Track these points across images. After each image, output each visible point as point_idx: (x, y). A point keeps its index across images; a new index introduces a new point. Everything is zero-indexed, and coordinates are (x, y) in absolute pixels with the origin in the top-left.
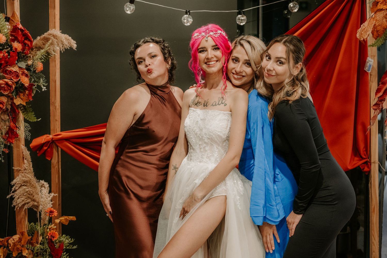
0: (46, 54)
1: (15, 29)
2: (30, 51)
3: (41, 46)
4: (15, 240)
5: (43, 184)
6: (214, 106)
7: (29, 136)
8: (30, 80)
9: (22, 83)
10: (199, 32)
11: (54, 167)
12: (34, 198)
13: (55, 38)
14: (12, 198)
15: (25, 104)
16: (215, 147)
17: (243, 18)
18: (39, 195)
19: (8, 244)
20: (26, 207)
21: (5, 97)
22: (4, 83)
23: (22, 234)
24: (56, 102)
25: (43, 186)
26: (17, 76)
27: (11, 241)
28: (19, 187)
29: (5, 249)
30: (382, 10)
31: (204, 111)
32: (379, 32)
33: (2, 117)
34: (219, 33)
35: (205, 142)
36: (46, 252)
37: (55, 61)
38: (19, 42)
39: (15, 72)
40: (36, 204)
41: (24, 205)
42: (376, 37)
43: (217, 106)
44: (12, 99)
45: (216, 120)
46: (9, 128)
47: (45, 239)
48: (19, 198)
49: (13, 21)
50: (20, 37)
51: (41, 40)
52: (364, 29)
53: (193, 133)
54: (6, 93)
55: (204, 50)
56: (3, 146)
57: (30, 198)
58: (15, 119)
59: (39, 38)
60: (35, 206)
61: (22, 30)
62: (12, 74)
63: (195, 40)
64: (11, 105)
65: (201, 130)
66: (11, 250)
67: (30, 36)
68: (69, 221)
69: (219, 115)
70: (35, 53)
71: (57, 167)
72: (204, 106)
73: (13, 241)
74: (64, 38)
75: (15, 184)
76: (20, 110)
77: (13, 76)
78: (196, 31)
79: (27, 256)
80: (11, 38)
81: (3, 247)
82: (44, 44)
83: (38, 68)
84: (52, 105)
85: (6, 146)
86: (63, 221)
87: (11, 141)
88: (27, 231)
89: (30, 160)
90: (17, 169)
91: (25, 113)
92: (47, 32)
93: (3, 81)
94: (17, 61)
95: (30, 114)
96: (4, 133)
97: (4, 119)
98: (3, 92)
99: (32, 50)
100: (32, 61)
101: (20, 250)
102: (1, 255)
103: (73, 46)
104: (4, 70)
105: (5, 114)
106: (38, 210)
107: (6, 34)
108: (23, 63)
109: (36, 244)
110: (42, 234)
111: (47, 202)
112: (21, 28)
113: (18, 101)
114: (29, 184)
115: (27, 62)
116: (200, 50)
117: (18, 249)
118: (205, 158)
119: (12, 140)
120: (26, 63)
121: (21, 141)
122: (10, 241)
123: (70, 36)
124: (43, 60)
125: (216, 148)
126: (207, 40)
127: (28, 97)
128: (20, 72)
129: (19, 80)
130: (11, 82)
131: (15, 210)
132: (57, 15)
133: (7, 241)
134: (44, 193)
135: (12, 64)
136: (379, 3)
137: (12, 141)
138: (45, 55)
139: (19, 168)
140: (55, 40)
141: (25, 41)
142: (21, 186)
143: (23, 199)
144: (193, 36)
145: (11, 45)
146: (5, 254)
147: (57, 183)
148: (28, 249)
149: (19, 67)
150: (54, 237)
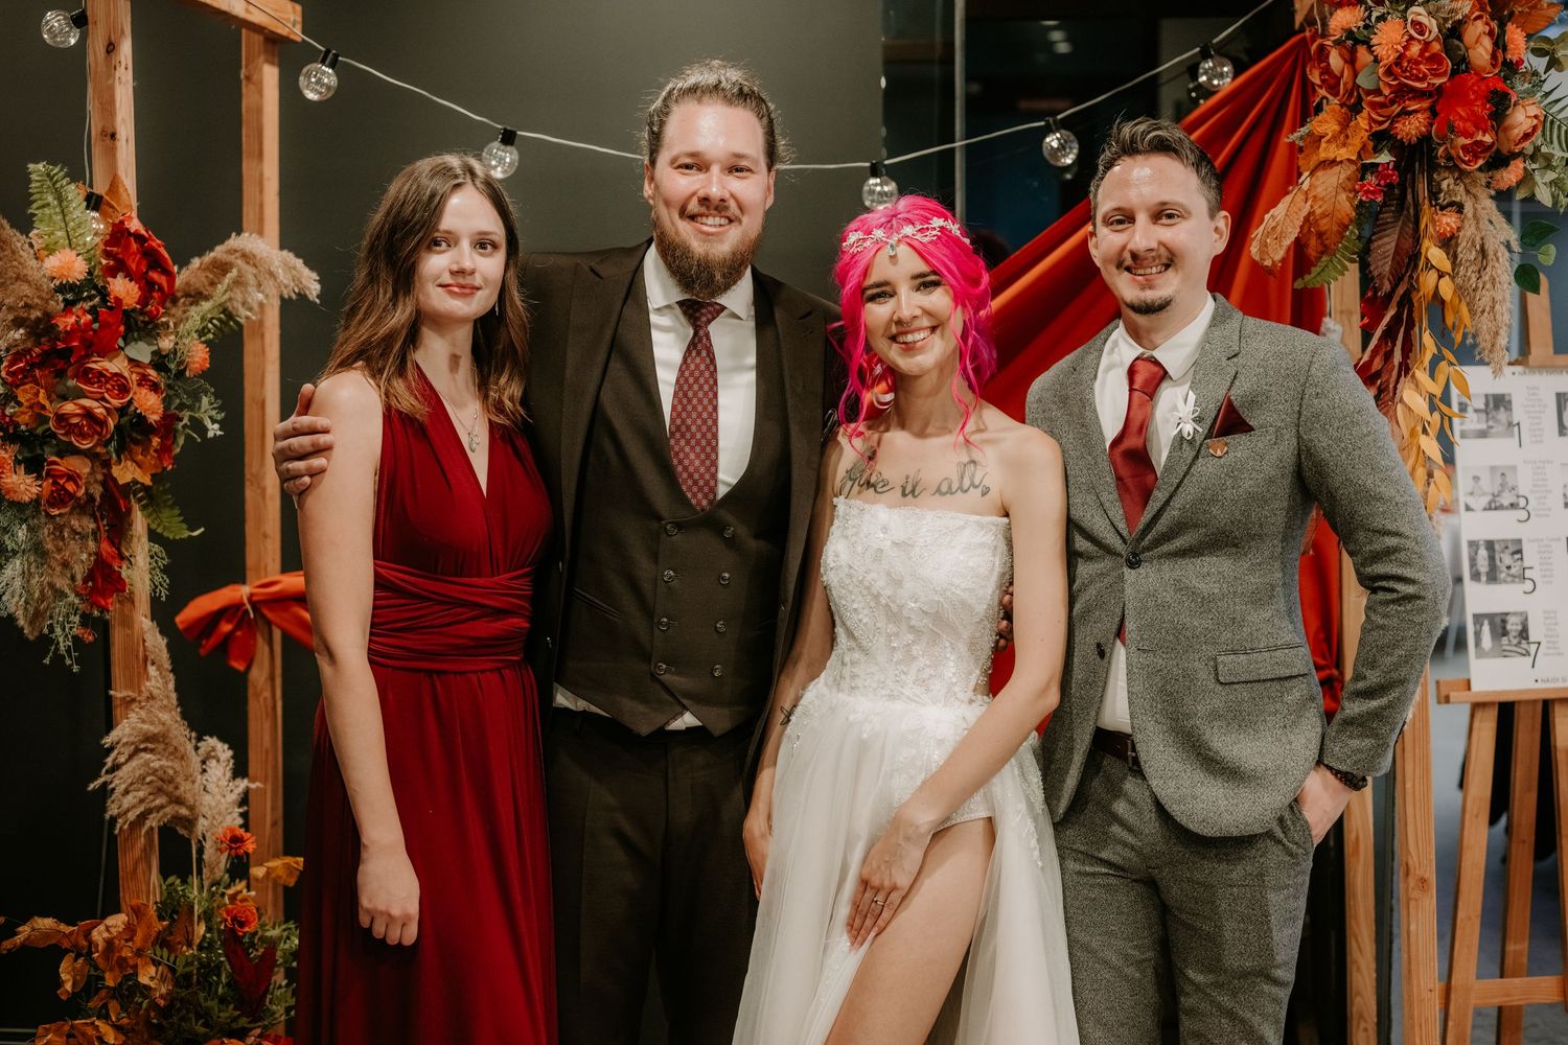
0: (222, 316)
1: (119, 234)
2: (168, 304)
3: (202, 289)
4: (112, 930)
5: (214, 749)
6: (945, 494)
7: (162, 586)
8: (167, 402)
9: (138, 411)
10: (865, 227)
11: (257, 695)
12: (178, 793)
13: (248, 263)
14: (105, 792)
15: (147, 481)
16: (948, 644)
17: (886, 189)
18: (196, 785)
19: (90, 947)
20: (153, 822)
21: (83, 457)
22: (78, 411)
23: (138, 912)
24: (264, 474)
25: (213, 754)
26: (124, 389)
27: (99, 935)
28: (131, 757)
29: (81, 961)
30: (1333, 163)
31: (904, 511)
32: (1325, 237)
33: (75, 523)
34: (934, 229)
35: (912, 629)
36: (219, 976)
37: (262, 336)
38: (130, 276)
39: (116, 374)
40: (184, 811)
41: (143, 817)
42: (1317, 252)
43: (954, 496)
44: (107, 464)
45: (953, 547)
46: (95, 560)
47: (215, 932)
48: (127, 792)
49: (112, 207)
50: (134, 260)
51: (204, 270)
52: (1274, 228)
53: (865, 592)
54: (86, 445)
55: (885, 291)
56: (77, 619)
57: (167, 794)
58: (118, 531)
59: (196, 262)
60: (180, 818)
61: (143, 236)
62: (107, 382)
63: (852, 258)
64: (104, 484)
65: (898, 583)
66: (101, 964)
67: (166, 255)
68: (298, 873)
69: (962, 528)
70: (185, 312)
71: (267, 694)
72: (904, 495)
73: (106, 935)
74: (277, 263)
75: (117, 743)
76: (133, 501)
77: (108, 390)
78: (854, 225)
79: (152, 984)
80: (104, 262)
81: (73, 955)
82: (213, 284)
83: (194, 363)
84: (252, 484)
85: (86, 620)
86: (280, 872)
87: (103, 603)
88: (156, 903)
89: (167, 665)
90: (124, 698)
91: (151, 509)
92: (223, 243)
93: (75, 404)
94: (125, 339)
95: (166, 514)
96: (79, 577)
97: (80, 530)
98: (78, 441)
99: (175, 301)
100: (172, 337)
101: (131, 967)
102: (67, 981)
103: (309, 289)
104: (78, 371)
105: (85, 513)
106: (191, 832)
107: (88, 251)
108: (141, 345)
109: (185, 948)
110: (207, 916)
111: (223, 807)
112: (136, 230)
113: (126, 472)
114: (161, 746)
115: (157, 344)
116: (870, 292)
117: (122, 963)
118: (910, 686)
119: (104, 599)
120: (153, 344)
121: (137, 604)
122: (95, 933)
123: (298, 255)
124: (211, 336)
125: (949, 649)
126: (895, 256)
127: (159, 456)
128: (134, 376)
129: (130, 402)
130: (102, 410)
131: (117, 832)
132: (269, 179)
133: (87, 934)
134: (215, 780)
135: (108, 351)
136: (1323, 140)
137: (107, 604)
138: (219, 320)
139: (130, 694)
140: (249, 271)
141: (150, 273)
142: (137, 751)
143: (141, 794)
144: (844, 244)
145: (105, 288)
146: (78, 978)
147: (267, 752)
148: (156, 963)
149: (131, 360)
150: (242, 924)
